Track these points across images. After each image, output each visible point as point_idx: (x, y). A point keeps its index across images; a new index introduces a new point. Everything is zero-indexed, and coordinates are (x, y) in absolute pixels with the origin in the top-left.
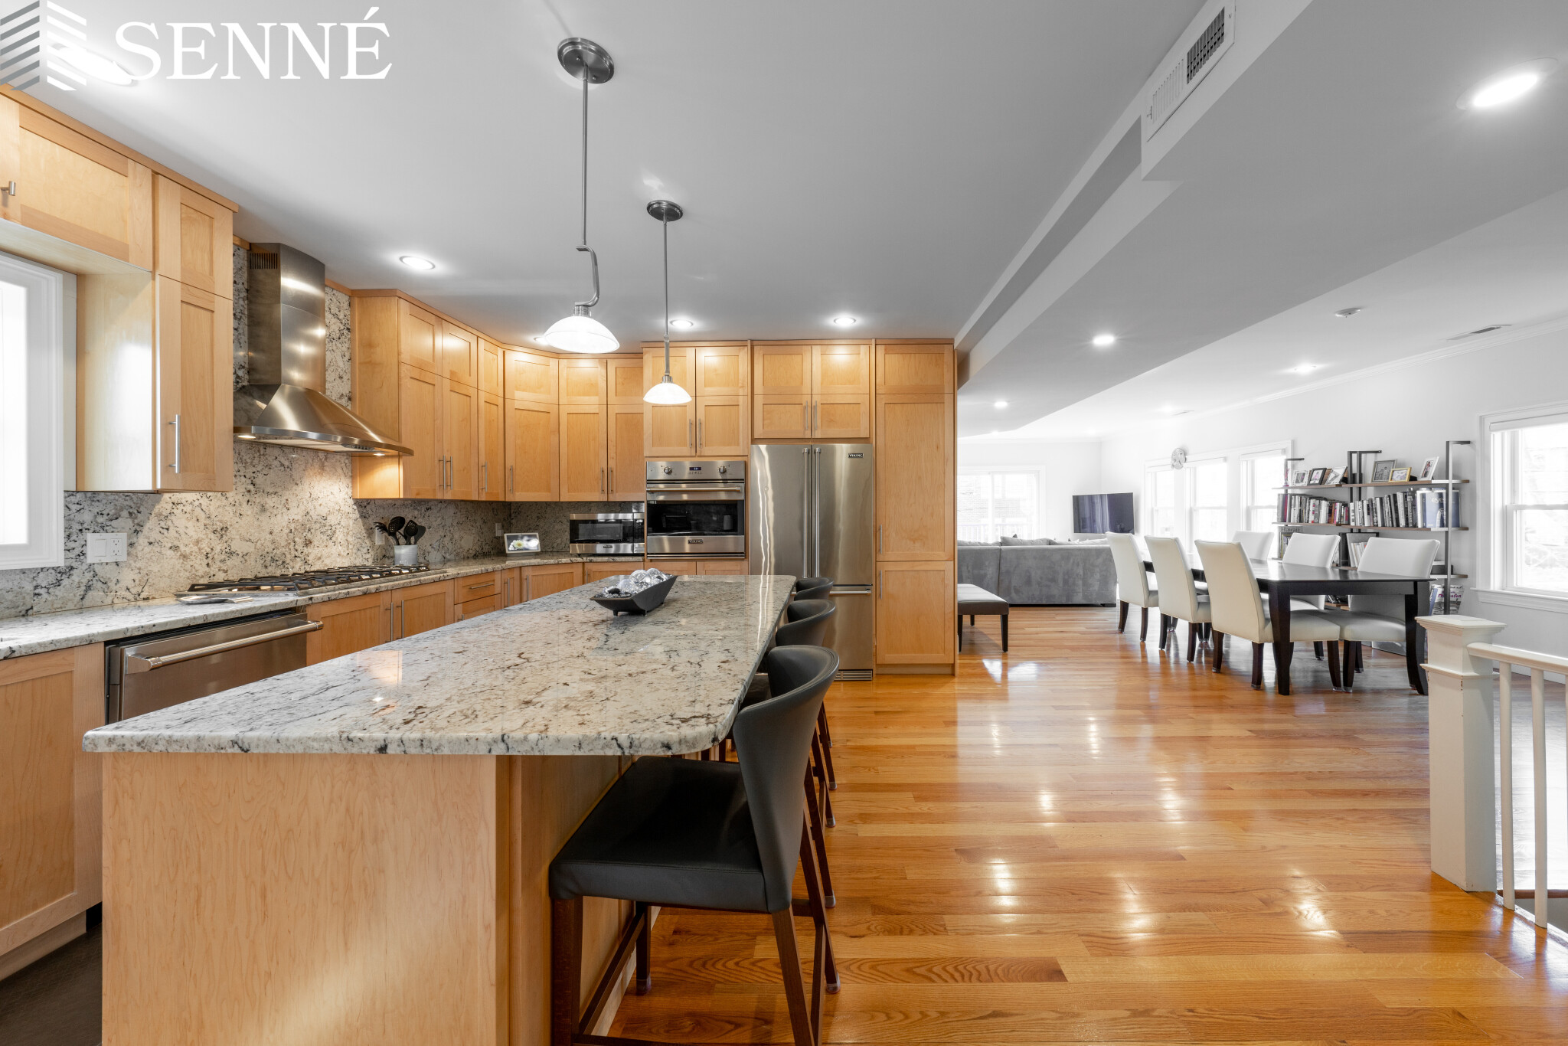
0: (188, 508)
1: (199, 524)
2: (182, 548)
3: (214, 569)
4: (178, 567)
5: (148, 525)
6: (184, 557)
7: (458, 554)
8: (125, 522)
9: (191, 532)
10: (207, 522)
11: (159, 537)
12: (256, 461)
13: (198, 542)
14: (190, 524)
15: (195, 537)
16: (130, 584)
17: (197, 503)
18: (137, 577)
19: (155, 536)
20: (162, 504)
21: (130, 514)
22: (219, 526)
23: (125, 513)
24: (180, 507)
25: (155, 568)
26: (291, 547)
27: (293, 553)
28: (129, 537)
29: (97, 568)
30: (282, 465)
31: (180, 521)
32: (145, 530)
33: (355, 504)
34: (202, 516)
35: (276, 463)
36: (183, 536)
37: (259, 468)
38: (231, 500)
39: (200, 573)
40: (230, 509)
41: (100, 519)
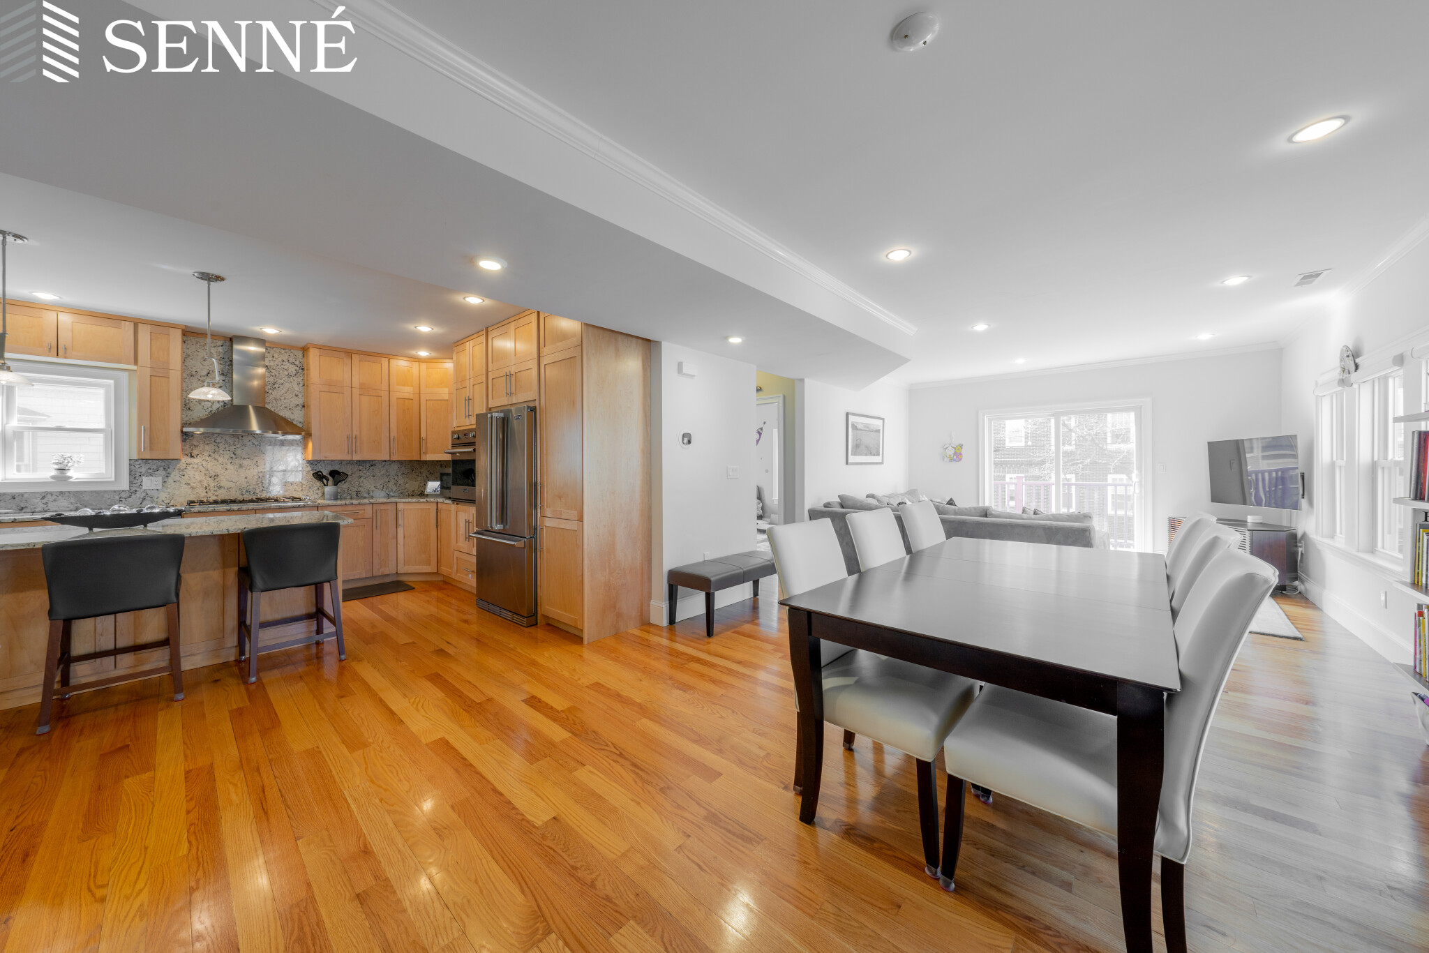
0: (195, 466)
1: (201, 473)
2: (192, 484)
3: (210, 494)
4: (189, 492)
5: (173, 474)
6: (193, 488)
8: (162, 472)
9: (197, 477)
10: (206, 472)
11: (179, 479)
12: (236, 443)
13: (201, 481)
14: (196, 473)
15: (199, 479)
16: (164, 499)
17: (200, 464)
18: (168, 496)
19: (177, 478)
20: (181, 464)
21: (164, 469)
22: (213, 474)
23: (162, 469)
24: (191, 466)
25: (177, 492)
26: (260, 485)
27: (261, 488)
28: (163, 479)
29: (148, 492)
30: (254, 444)
31: (190, 472)
32: (172, 476)
33: (308, 463)
34: (203, 470)
35: (250, 443)
36: (193, 479)
37: (238, 446)
38: (220, 462)
39: (202, 496)
40: (220, 467)
41: (149, 471)
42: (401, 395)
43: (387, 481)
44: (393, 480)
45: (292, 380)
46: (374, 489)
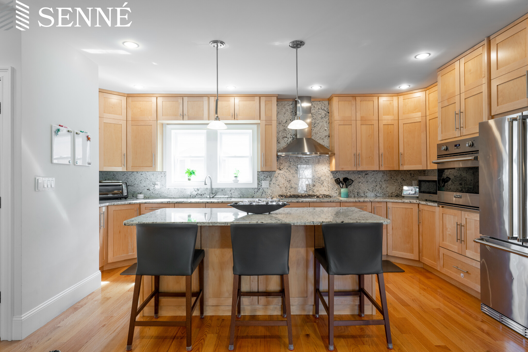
0: (281, 175)
1: (284, 179)
2: (280, 185)
3: (287, 192)
4: (279, 190)
5: (273, 179)
6: (281, 188)
7: (385, 194)
8: (269, 179)
9: (282, 181)
10: (286, 179)
11: (275, 182)
12: (298, 161)
13: (284, 184)
14: (282, 179)
15: (283, 183)
16: (270, 193)
17: (283, 174)
18: (271, 192)
19: (274, 182)
20: (276, 174)
21: (270, 176)
22: (289, 180)
23: (269, 176)
24: (280, 175)
25: (274, 190)
26: (309, 186)
27: (309, 188)
28: (269, 182)
29: (264, 189)
30: (306, 162)
31: (280, 178)
32: (273, 180)
33: (331, 173)
34: (285, 177)
35: (304, 161)
36: (280, 182)
37: (299, 163)
38: (291, 172)
39: (284, 192)
40: (291, 175)
41: (265, 178)
42: (385, 122)
43: (375, 185)
44: (379, 185)
45: (323, 120)
46: (367, 191)
